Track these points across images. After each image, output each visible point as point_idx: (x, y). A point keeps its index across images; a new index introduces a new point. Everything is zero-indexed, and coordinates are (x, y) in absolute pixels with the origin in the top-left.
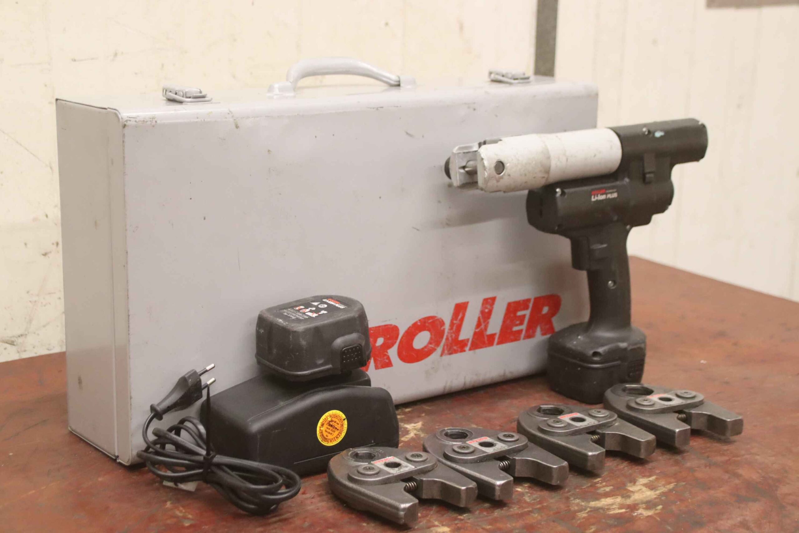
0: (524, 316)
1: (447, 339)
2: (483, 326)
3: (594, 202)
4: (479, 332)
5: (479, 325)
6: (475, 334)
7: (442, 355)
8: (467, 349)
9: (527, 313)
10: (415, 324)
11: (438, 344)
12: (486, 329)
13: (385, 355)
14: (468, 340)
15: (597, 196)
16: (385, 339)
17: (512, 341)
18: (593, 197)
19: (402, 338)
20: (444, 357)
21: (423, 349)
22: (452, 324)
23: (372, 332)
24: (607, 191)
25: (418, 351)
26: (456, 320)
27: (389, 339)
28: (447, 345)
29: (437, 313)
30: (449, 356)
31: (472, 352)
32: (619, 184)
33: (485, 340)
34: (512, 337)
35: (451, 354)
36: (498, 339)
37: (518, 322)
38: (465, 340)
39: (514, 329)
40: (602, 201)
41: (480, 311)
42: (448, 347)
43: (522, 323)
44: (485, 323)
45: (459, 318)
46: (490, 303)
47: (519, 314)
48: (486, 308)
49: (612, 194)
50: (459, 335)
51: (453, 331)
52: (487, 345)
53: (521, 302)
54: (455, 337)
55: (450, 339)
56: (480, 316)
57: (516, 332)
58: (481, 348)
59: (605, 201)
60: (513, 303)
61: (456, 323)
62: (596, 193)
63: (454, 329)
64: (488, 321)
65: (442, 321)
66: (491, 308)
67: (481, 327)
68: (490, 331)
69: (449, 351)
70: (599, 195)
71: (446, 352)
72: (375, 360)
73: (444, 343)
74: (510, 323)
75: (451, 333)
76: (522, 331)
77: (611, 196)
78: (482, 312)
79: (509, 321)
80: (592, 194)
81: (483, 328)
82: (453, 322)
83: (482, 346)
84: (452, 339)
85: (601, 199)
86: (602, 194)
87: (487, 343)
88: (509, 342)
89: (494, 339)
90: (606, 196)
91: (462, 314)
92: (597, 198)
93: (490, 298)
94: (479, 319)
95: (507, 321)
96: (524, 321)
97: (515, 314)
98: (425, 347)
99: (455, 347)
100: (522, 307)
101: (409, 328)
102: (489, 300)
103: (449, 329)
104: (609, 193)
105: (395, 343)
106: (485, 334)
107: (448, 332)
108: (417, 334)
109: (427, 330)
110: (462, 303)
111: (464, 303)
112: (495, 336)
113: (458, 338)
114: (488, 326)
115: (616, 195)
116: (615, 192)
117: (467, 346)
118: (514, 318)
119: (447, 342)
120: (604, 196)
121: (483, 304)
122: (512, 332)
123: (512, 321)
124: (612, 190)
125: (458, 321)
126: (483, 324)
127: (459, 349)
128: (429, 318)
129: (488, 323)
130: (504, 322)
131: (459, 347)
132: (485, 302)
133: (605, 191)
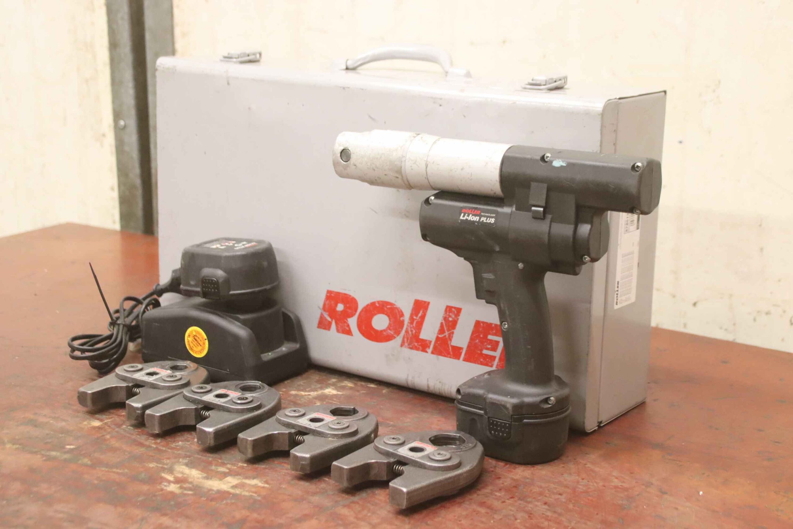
0: (497, 343)
1: (407, 332)
2: (447, 334)
3: (462, 220)
4: (441, 338)
5: (441, 331)
6: (438, 338)
7: (402, 346)
8: (430, 350)
9: (501, 340)
10: (373, 304)
11: (398, 333)
12: (450, 337)
13: (345, 322)
14: (430, 342)
15: (468, 216)
16: (344, 307)
17: (482, 364)
18: (462, 214)
19: (361, 312)
20: (404, 349)
21: (382, 331)
22: (412, 320)
23: (333, 295)
24: (482, 214)
25: (376, 331)
27: (349, 308)
28: (408, 339)
29: (395, 301)
30: (409, 350)
31: (434, 356)
32: (500, 210)
33: (449, 349)
34: (482, 360)
35: (411, 348)
36: (465, 354)
37: (489, 346)
38: (426, 340)
39: (485, 352)
40: (473, 222)
41: (443, 317)
42: (409, 341)
43: (494, 349)
44: (450, 332)
45: (420, 315)
46: (454, 312)
47: (490, 337)
48: (450, 316)
49: (488, 219)
50: (420, 333)
51: (413, 326)
52: (452, 356)
53: (493, 325)
54: (416, 333)
55: (410, 333)
56: (443, 322)
57: (487, 355)
58: (445, 356)
59: (476, 224)
60: (483, 323)
61: (416, 319)
62: (468, 212)
63: (414, 325)
64: (453, 331)
65: (402, 312)
66: (456, 319)
67: (445, 334)
68: (455, 342)
69: (409, 345)
70: (471, 215)
71: (406, 344)
72: (336, 323)
73: (404, 335)
74: (479, 344)
75: (411, 328)
76: (494, 358)
77: (486, 220)
78: (445, 319)
79: (477, 341)
80: (462, 211)
81: (447, 336)
82: (413, 317)
83: (446, 355)
84: (412, 334)
85: (472, 220)
86: (475, 215)
87: (451, 353)
88: (478, 364)
89: (461, 354)
90: (480, 219)
91: (423, 312)
92: (467, 218)
93: (455, 308)
94: (442, 324)
95: (476, 340)
96: (497, 348)
97: (485, 337)
98: (384, 330)
99: (416, 344)
100: (494, 331)
101: (368, 305)
102: (453, 309)
103: (408, 323)
104: (485, 216)
105: (355, 314)
106: (449, 342)
107: (408, 325)
108: (376, 314)
109: (386, 314)
110: (423, 301)
111: (425, 302)
112: (461, 351)
113: (419, 336)
114: (452, 337)
115: (492, 221)
116: (492, 217)
117: (429, 347)
118: (484, 340)
119: (406, 334)
120: (476, 217)
121: (446, 311)
122: (481, 354)
123: (482, 342)
124: (489, 215)
125: (418, 318)
126: (446, 331)
127: (420, 347)
128: (388, 303)
129: (453, 333)
130: (472, 339)
131: (420, 345)
132: (448, 309)
133: (480, 213)
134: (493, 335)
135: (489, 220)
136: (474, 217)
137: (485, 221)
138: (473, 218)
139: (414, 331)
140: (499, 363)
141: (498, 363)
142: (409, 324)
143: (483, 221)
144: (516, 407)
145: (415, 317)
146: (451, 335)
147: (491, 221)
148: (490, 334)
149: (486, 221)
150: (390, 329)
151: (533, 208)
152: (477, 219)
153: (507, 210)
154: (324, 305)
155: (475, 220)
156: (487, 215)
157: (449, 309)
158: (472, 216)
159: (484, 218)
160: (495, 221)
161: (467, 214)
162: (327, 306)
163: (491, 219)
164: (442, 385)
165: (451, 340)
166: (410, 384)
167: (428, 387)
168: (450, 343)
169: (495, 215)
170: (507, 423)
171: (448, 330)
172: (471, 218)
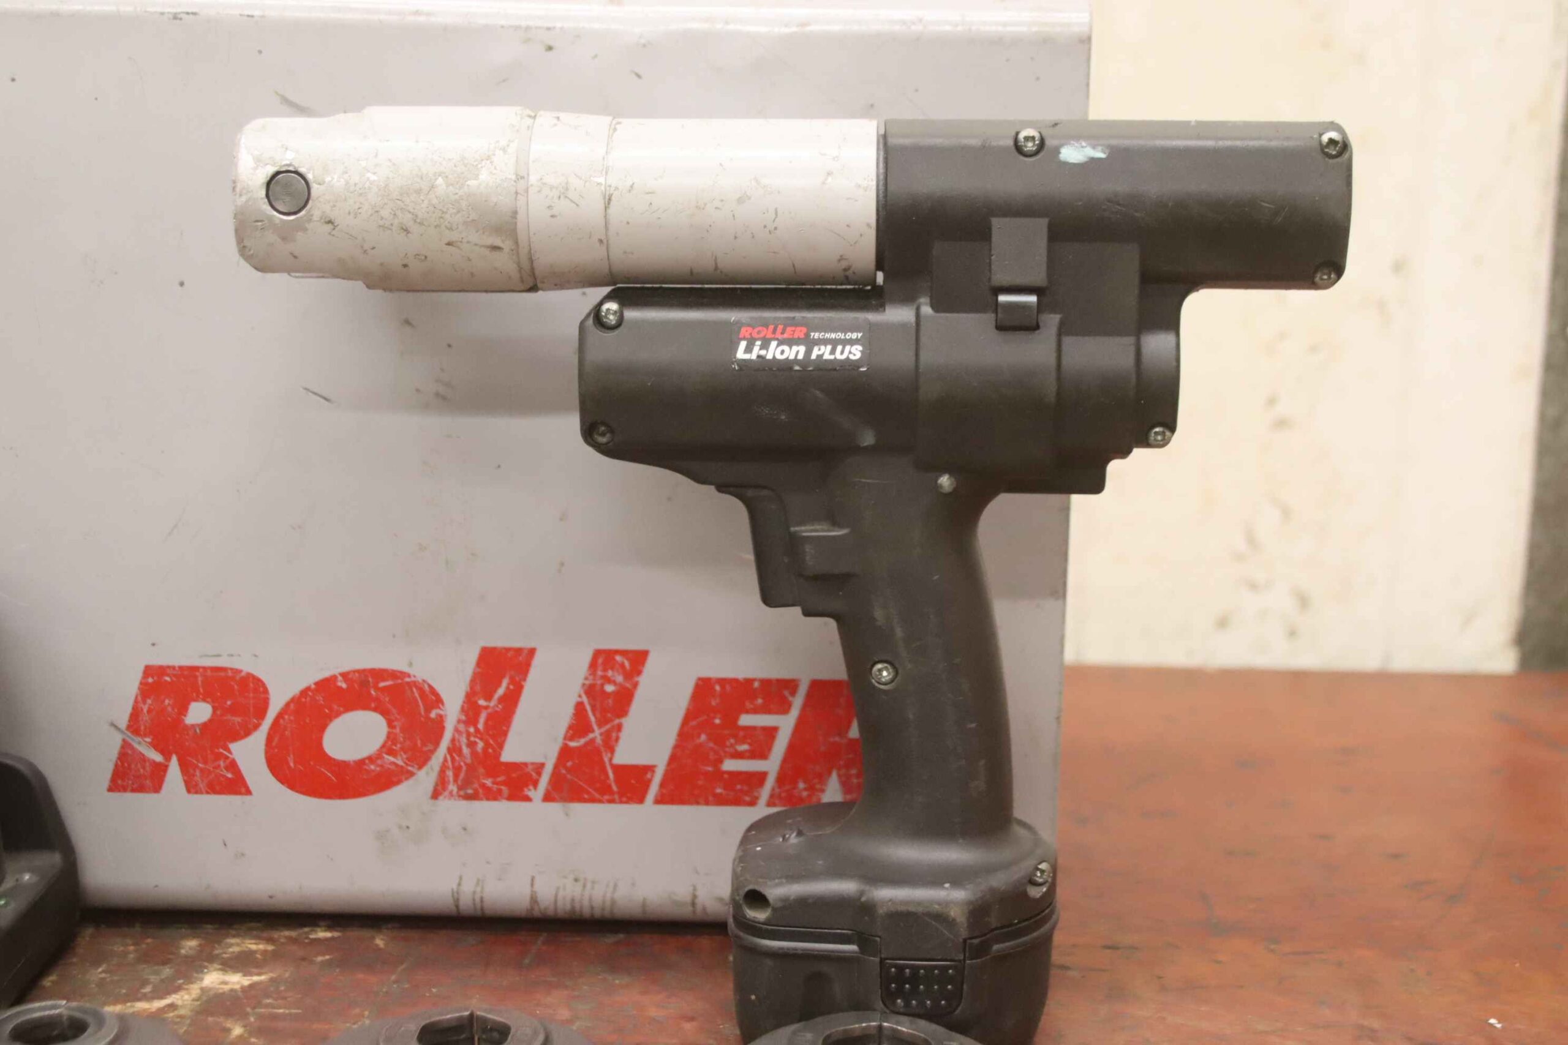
0: (771, 733)
1: (454, 749)
2: (597, 734)
3: (745, 364)
4: (578, 748)
5: (579, 725)
6: (565, 753)
7: (436, 795)
8: (537, 794)
9: (785, 724)
10: (325, 685)
11: (421, 759)
12: (610, 742)
13: (219, 757)
14: (539, 767)
15: (765, 346)
16: (215, 709)
17: (721, 801)
18: (743, 345)
19: (280, 716)
20: (444, 803)
21: (361, 762)
22: (470, 710)
23: (168, 679)
24: (816, 335)
25: (340, 767)
26: (489, 698)
27: (233, 710)
28: (457, 770)
29: (411, 664)
30: (464, 803)
31: (555, 808)
32: (872, 317)
33: (607, 777)
34: (719, 791)
35: (468, 797)
36: (662, 785)
37: (744, 747)
38: (526, 764)
39: (730, 765)
40: (786, 366)
41: (584, 685)
42: (462, 775)
43: (761, 752)
44: (608, 727)
45: (501, 691)
46: (622, 665)
47: (746, 720)
48: (609, 681)
49: (839, 348)
50: (501, 746)
51: (477, 730)
52: (616, 797)
53: (756, 685)
54: (485, 750)
55: (466, 751)
56: (585, 699)
57: (736, 775)
58: (593, 800)
59: (797, 368)
60: (722, 682)
61: (486, 708)
62: (762, 335)
63: (481, 726)
64: (617, 721)
65: (433, 691)
66: (628, 685)
67: (591, 736)
68: (626, 754)
69: (460, 788)
70: (774, 344)
71: (452, 787)
72: (184, 767)
73: (445, 760)
74: (711, 745)
75: (469, 735)
76: (761, 777)
77: (833, 352)
78: (591, 691)
79: (703, 737)
80: (741, 336)
81: (599, 740)
82: (476, 702)
83: (597, 796)
84: (474, 753)
85: (779, 357)
86: (790, 343)
87: (615, 788)
88: (707, 803)
89: (647, 785)
90: (808, 352)
91: (512, 681)
92: (763, 352)
93: (624, 653)
94: (579, 708)
95: (699, 736)
96: (770, 748)
97: (731, 720)
98: (370, 759)
99: (488, 782)
100: (760, 701)
101: (304, 692)
102: (618, 658)
103: (459, 721)
104: (825, 342)
105: (256, 727)
106: (606, 760)
107: (457, 730)
108: (338, 714)
109: (375, 710)
110: (508, 650)
111: (519, 651)
112: (649, 776)
113: (498, 756)
114: (617, 739)
115: (855, 353)
116: (852, 342)
117: (535, 784)
118: (726, 732)
119: (453, 759)
120: (795, 348)
121: (593, 665)
122: (719, 775)
123: (719, 740)
124: (840, 335)
125: (492, 703)
126: (595, 727)
127: (505, 790)
128: (379, 674)
129: (619, 728)
130: (684, 735)
131: (504, 783)
132: (600, 661)
133: (807, 335)
134: (756, 711)
135: (842, 353)
136: (786, 348)
137: (827, 356)
138: (782, 352)
139: (480, 745)
140: (777, 791)
141: (773, 789)
142: (462, 727)
143: (820, 357)
144: (978, 911)
145: (482, 702)
146: (614, 735)
147: (850, 352)
148: (747, 712)
149: (832, 357)
150: (391, 752)
151: (1003, 298)
152: (798, 352)
153: (898, 314)
154: (135, 715)
155: (792, 357)
156: (833, 336)
157: (603, 659)
158: (778, 345)
159: (823, 348)
160: (862, 352)
161: (758, 343)
162: (145, 717)
163: (848, 348)
164: (584, 886)
165: (612, 750)
166: (467, 904)
167: (534, 900)
168: (611, 760)
169: (860, 335)
170: (948, 967)
171: (600, 724)
172: (776, 352)
